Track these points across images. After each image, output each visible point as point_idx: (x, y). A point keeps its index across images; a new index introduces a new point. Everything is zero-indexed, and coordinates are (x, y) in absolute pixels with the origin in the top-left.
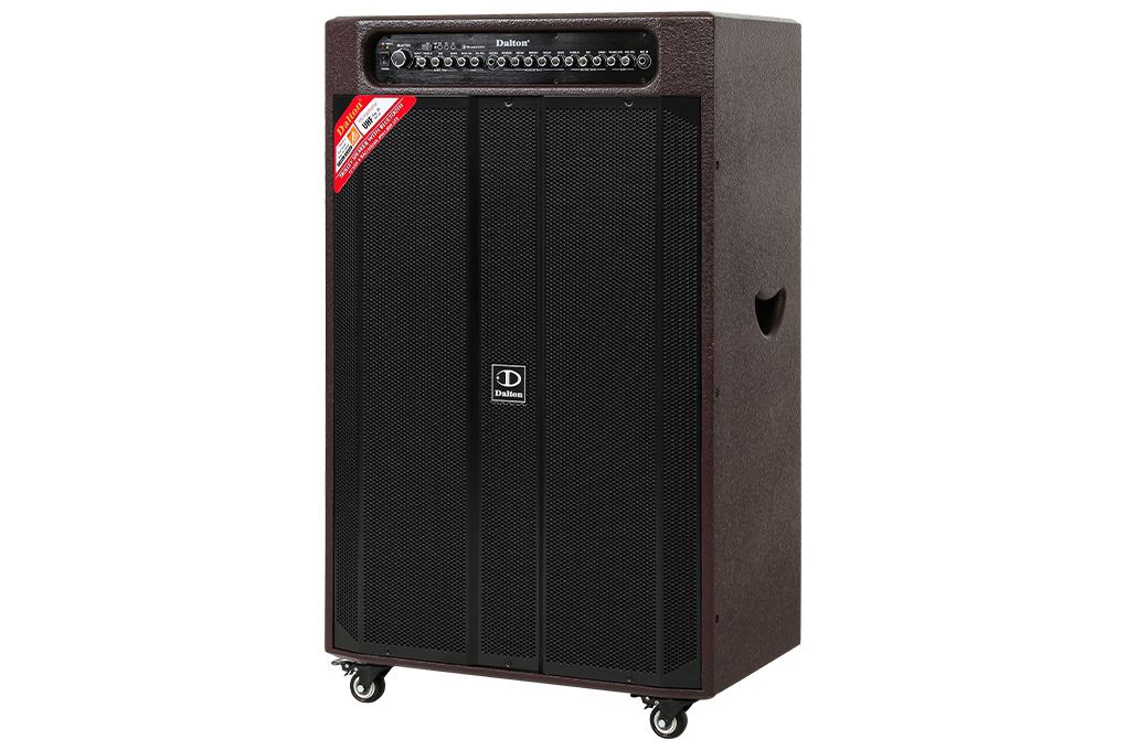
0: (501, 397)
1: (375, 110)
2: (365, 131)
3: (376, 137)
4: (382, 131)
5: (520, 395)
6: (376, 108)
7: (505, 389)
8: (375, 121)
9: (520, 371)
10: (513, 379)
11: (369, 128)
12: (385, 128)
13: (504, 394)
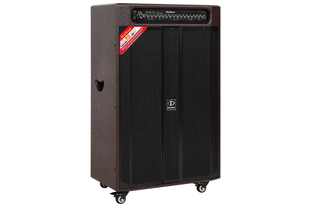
0: (169, 109)
1: (135, 31)
2: (132, 37)
3: (135, 38)
4: (137, 36)
5: (174, 107)
6: (135, 30)
7: (170, 106)
8: (135, 34)
9: (174, 101)
10: (172, 103)
11: (133, 35)
12: (138, 36)
13: (170, 108)
